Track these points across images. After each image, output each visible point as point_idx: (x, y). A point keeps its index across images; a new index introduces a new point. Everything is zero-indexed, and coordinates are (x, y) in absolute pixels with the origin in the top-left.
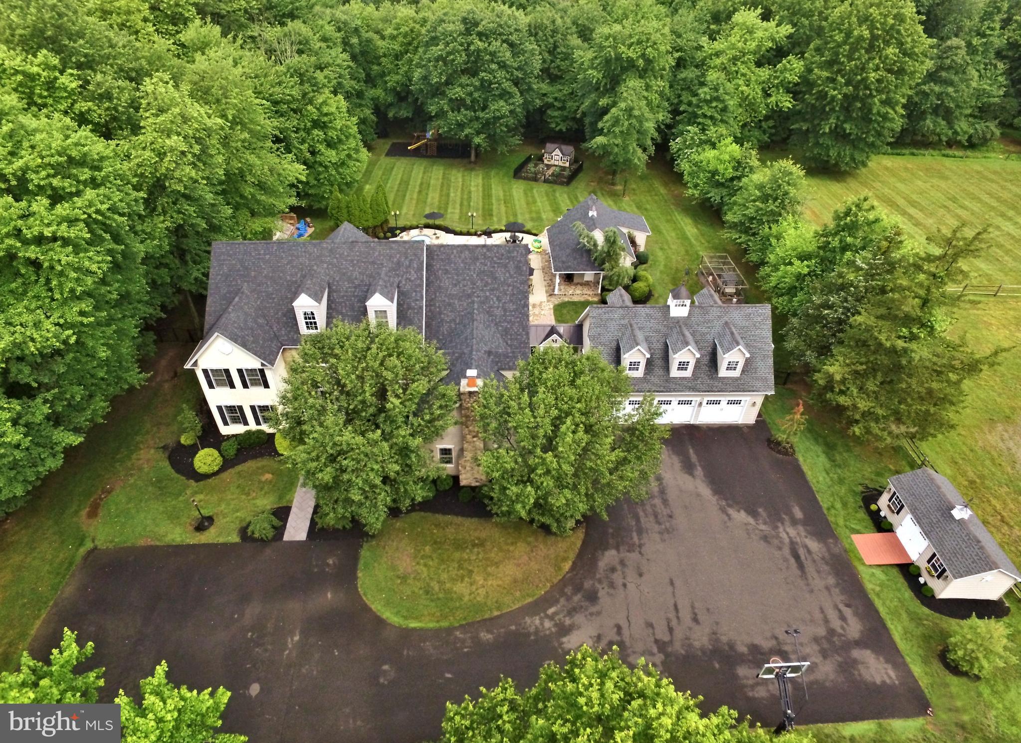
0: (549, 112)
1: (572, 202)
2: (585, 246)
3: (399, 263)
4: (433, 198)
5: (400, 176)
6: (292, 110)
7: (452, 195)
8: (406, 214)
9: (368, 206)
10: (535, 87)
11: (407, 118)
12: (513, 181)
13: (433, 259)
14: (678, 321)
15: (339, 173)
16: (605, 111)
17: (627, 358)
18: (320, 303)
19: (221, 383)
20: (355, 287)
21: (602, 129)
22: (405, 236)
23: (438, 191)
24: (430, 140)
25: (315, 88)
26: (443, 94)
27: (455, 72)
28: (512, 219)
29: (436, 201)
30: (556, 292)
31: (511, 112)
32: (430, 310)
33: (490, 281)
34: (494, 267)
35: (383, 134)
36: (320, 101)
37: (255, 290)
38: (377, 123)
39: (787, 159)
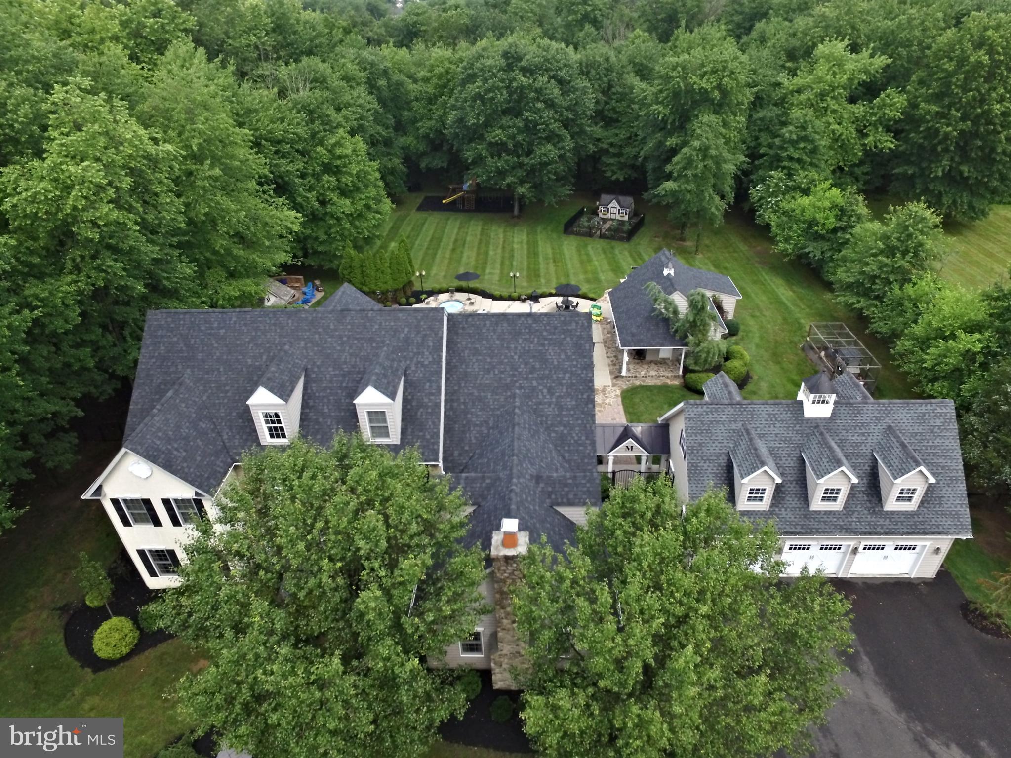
0: (604, 159)
1: (635, 261)
2: (662, 313)
3: (407, 340)
4: (469, 257)
5: (431, 232)
6: (297, 151)
7: (491, 253)
8: (436, 274)
9: (387, 264)
10: (588, 129)
11: (442, 168)
12: (564, 237)
13: (457, 334)
14: (816, 423)
15: (356, 227)
16: (674, 151)
17: (745, 484)
18: (286, 400)
19: (139, 519)
20: (344, 376)
21: (671, 173)
22: (432, 303)
23: (475, 249)
24: (468, 192)
25: (327, 127)
26: (481, 138)
27: (495, 111)
28: (563, 281)
29: (473, 262)
30: (624, 373)
31: (561, 157)
32: (452, 408)
33: (537, 365)
34: (543, 345)
35: (414, 188)
36: (333, 141)
37: (202, 378)
38: (408, 175)
39: (919, 201)
